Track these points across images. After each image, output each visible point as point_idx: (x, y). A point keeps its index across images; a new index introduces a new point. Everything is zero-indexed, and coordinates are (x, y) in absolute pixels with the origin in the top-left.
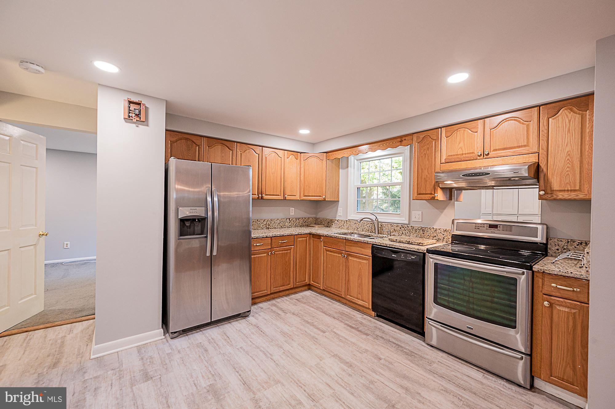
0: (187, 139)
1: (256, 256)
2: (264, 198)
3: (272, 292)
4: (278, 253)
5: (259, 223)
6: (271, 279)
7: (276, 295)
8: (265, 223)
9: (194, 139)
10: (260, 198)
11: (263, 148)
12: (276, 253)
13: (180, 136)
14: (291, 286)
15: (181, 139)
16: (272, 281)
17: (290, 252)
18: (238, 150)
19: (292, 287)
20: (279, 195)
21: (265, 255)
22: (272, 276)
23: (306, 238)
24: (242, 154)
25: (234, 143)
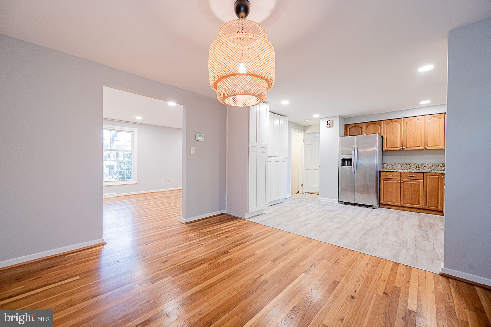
0: (356, 126)
1: (388, 181)
2: (405, 149)
3: (402, 205)
4: (407, 182)
5: (410, 165)
6: (401, 198)
7: (407, 209)
8: (415, 166)
9: (359, 125)
10: (402, 149)
11: (404, 119)
12: (405, 182)
13: (353, 125)
14: (420, 206)
15: (353, 126)
16: (402, 199)
17: (419, 184)
18: (384, 124)
19: (422, 207)
20: (420, 147)
21: (396, 182)
22: (402, 196)
23: (438, 176)
24: (388, 126)
25: (381, 121)
